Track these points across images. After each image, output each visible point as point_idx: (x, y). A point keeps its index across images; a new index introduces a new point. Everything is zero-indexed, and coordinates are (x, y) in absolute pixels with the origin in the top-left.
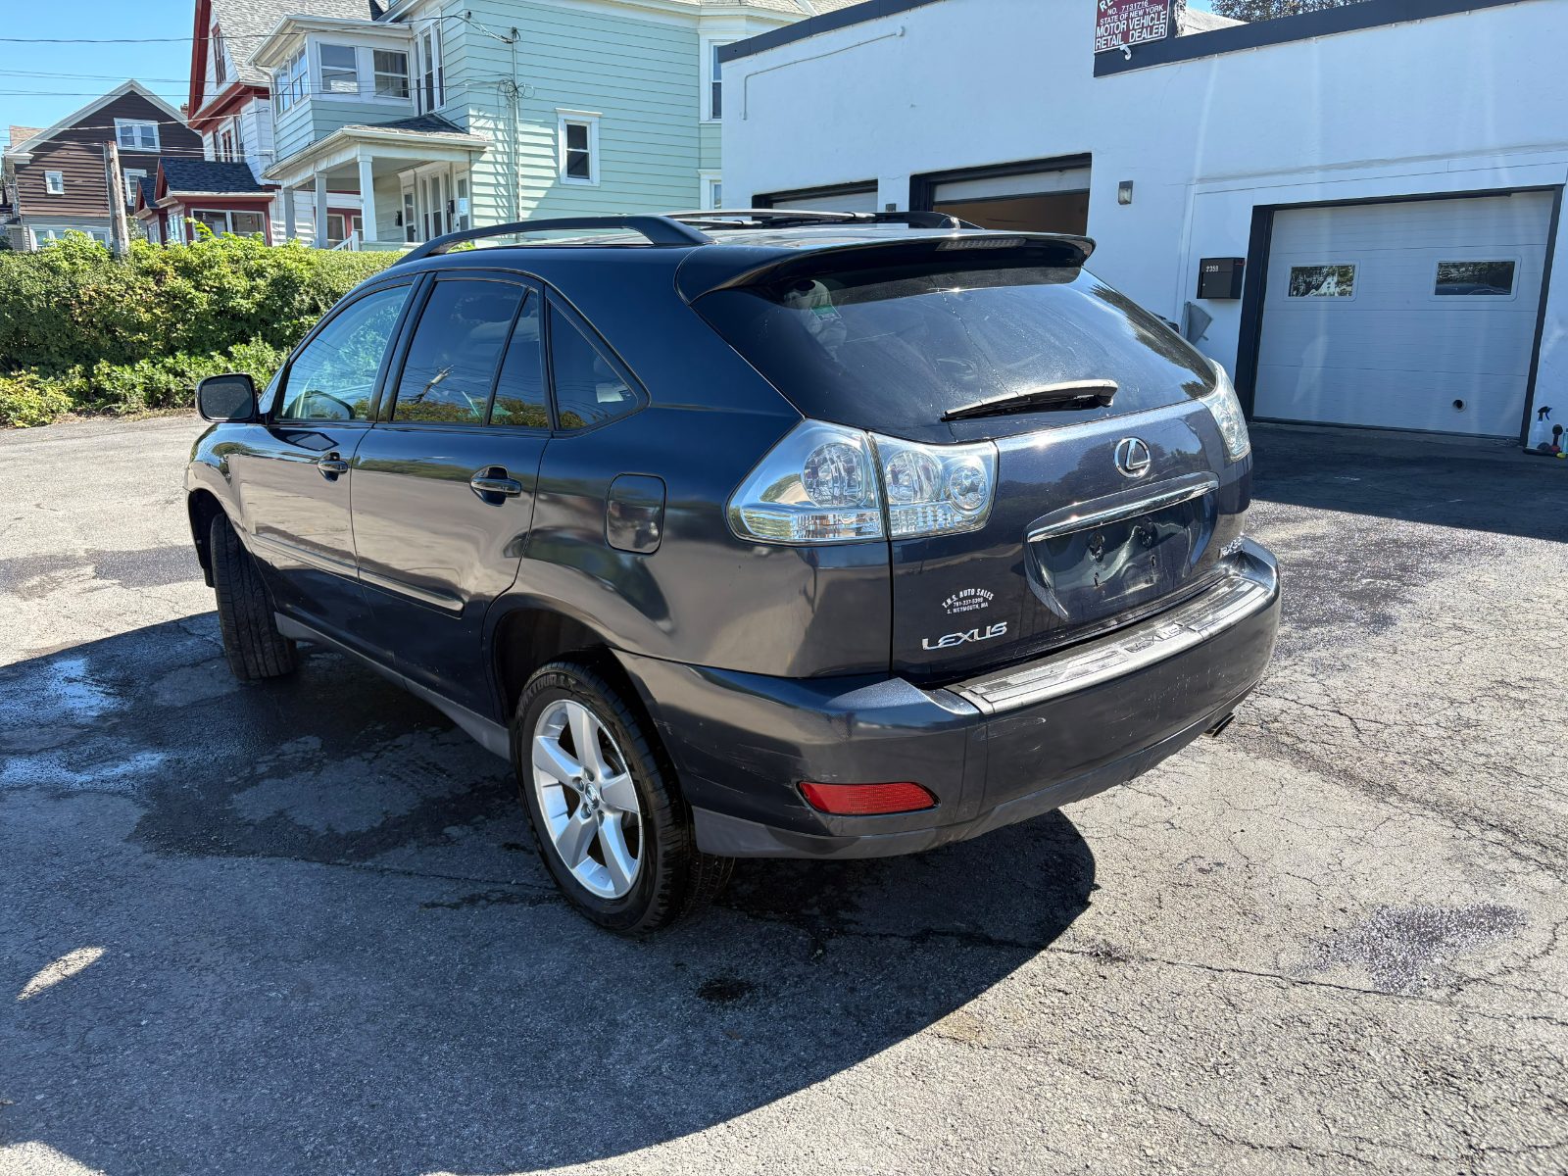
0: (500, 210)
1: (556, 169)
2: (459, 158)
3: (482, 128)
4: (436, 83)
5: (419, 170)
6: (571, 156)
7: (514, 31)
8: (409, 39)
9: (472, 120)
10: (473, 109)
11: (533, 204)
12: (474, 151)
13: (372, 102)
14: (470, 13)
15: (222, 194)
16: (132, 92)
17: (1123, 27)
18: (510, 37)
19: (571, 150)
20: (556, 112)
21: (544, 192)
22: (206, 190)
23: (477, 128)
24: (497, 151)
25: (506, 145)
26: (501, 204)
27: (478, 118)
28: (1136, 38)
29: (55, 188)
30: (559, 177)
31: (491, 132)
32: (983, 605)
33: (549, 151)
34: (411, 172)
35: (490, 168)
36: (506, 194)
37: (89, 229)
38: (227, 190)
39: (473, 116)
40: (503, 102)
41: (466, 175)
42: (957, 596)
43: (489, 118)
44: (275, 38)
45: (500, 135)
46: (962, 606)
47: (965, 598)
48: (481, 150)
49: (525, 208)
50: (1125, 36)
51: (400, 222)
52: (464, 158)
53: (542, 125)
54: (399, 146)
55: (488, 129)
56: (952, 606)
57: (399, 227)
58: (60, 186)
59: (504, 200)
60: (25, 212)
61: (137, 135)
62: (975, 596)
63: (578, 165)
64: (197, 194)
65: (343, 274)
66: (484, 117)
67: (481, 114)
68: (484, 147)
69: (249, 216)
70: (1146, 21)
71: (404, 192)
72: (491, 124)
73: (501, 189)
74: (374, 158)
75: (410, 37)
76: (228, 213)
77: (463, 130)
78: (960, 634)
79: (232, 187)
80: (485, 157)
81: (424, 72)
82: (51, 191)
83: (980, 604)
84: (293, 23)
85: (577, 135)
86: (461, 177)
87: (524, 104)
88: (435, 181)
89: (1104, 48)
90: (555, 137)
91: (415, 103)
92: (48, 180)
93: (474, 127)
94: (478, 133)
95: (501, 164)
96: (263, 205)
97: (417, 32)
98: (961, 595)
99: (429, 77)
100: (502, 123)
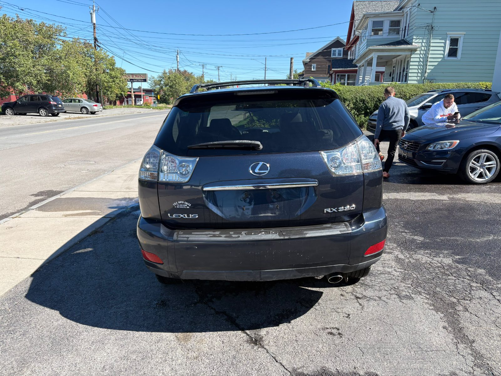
0: (419, 70)
1: (444, 55)
2: (408, 53)
3: (417, 42)
4: (407, 28)
5: (398, 58)
6: (450, 50)
7: (435, 8)
8: (402, 15)
9: (414, 40)
10: (415, 36)
11: (432, 68)
12: (413, 51)
13: (386, 37)
14: (419, 4)
15: (346, 69)
16: (338, 40)
18: (433, 10)
19: (451, 47)
20: (447, 34)
21: (437, 63)
22: (341, 68)
23: (415, 43)
24: (422, 50)
25: (425, 47)
26: (420, 68)
27: (416, 39)
29: (314, 69)
30: (444, 57)
31: (421, 44)
32: (187, 207)
33: (442, 49)
34: (395, 59)
35: (418, 56)
36: (422, 64)
37: (320, 80)
38: (347, 68)
39: (414, 39)
40: (427, 32)
41: (409, 59)
42: (178, 203)
43: (420, 39)
44: (362, 20)
45: (423, 44)
46: (180, 206)
47: (180, 204)
48: (415, 50)
49: (428, 69)
51: (390, 76)
52: (410, 53)
53: (440, 39)
54: (387, 51)
55: (420, 42)
56: (176, 205)
57: (390, 77)
58: (315, 68)
59: (421, 67)
60: (305, 76)
61: (337, 52)
62: (184, 204)
63: (453, 53)
64: (339, 69)
65: (348, 93)
66: (418, 39)
67: (418, 38)
68: (417, 49)
69: (352, 75)
71: (393, 65)
72: (421, 41)
73: (421, 63)
74: (378, 56)
75: (403, 14)
76: (347, 74)
77: (411, 44)
78: (180, 215)
79: (349, 67)
80: (416, 52)
81: (404, 25)
82: (313, 70)
83: (186, 207)
84: (365, 16)
85: (454, 42)
86: (408, 59)
87: (434, 32)
88: (401, 61)
90: (445, 43)
91: (400, 36)
92: (312, 67)
93: (414, 43)
94: (416, 44)
95: (422, 54)
96: (356, 71)
97: (405, 13)
98: (179, 203)
99: (406, 27)
100: (425, 40)
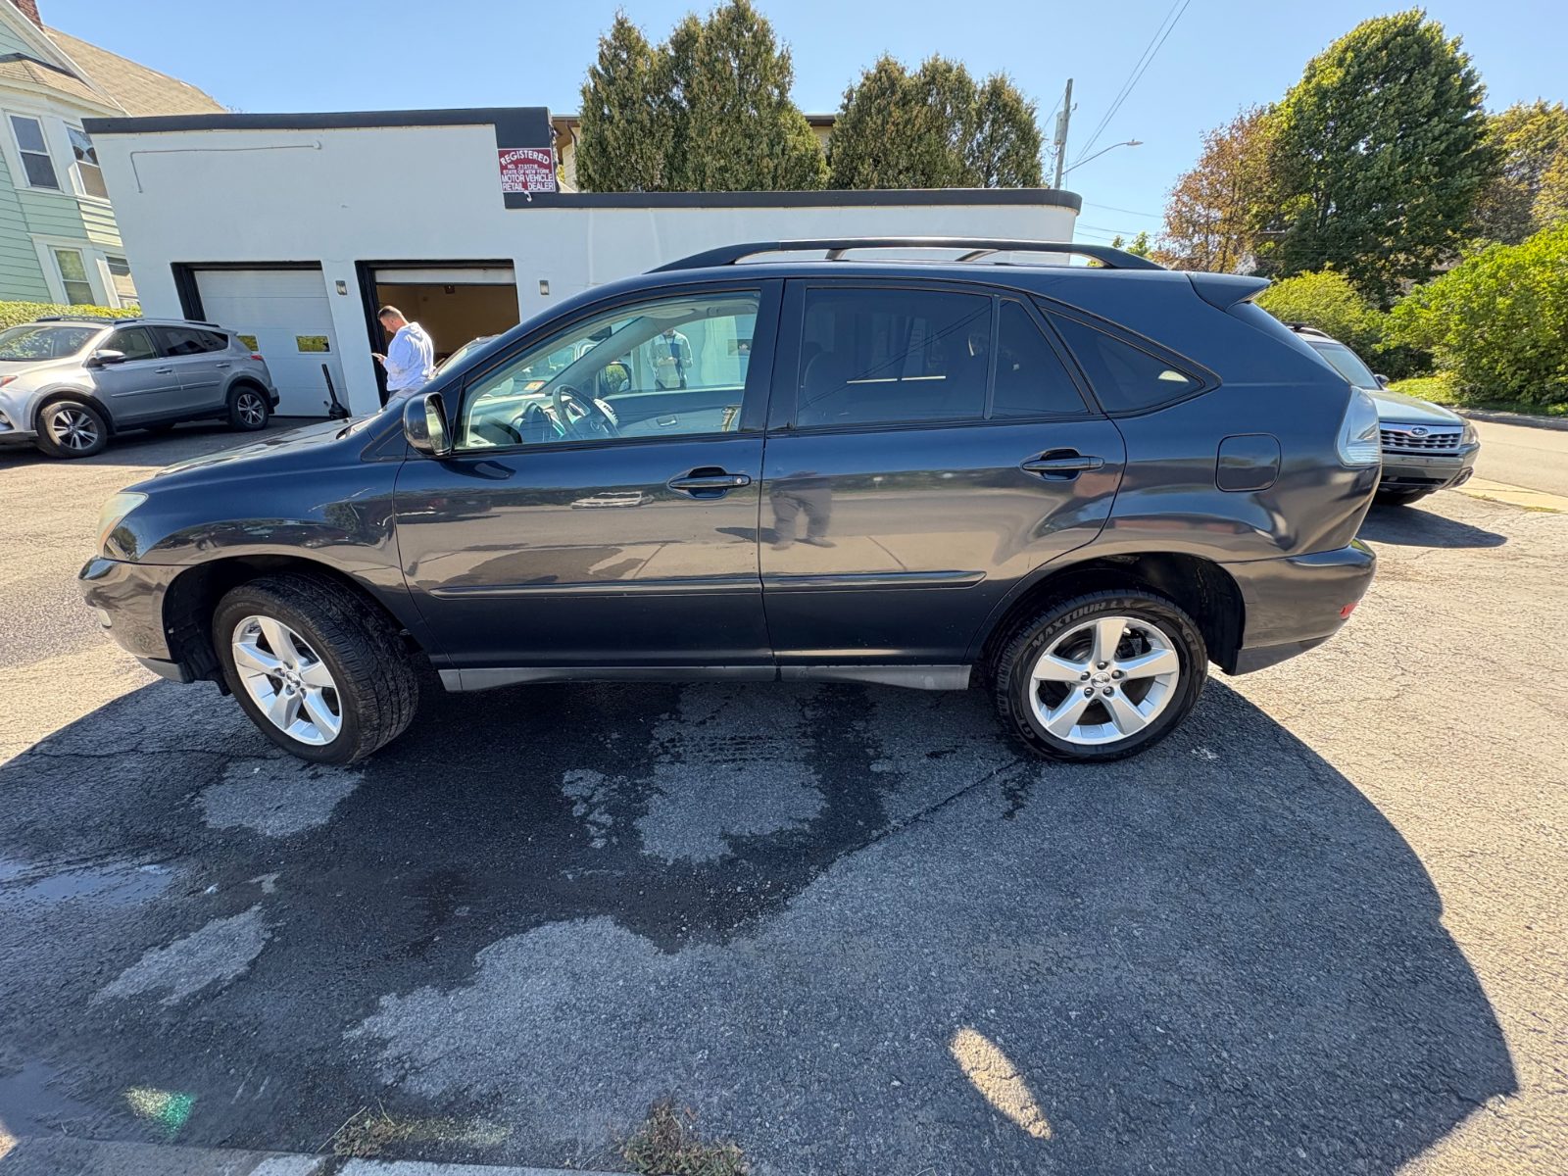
17: (522, 178)
28: (533, 188)
50: (525, 185)
70: (539, 177)
89: (509, 191)
